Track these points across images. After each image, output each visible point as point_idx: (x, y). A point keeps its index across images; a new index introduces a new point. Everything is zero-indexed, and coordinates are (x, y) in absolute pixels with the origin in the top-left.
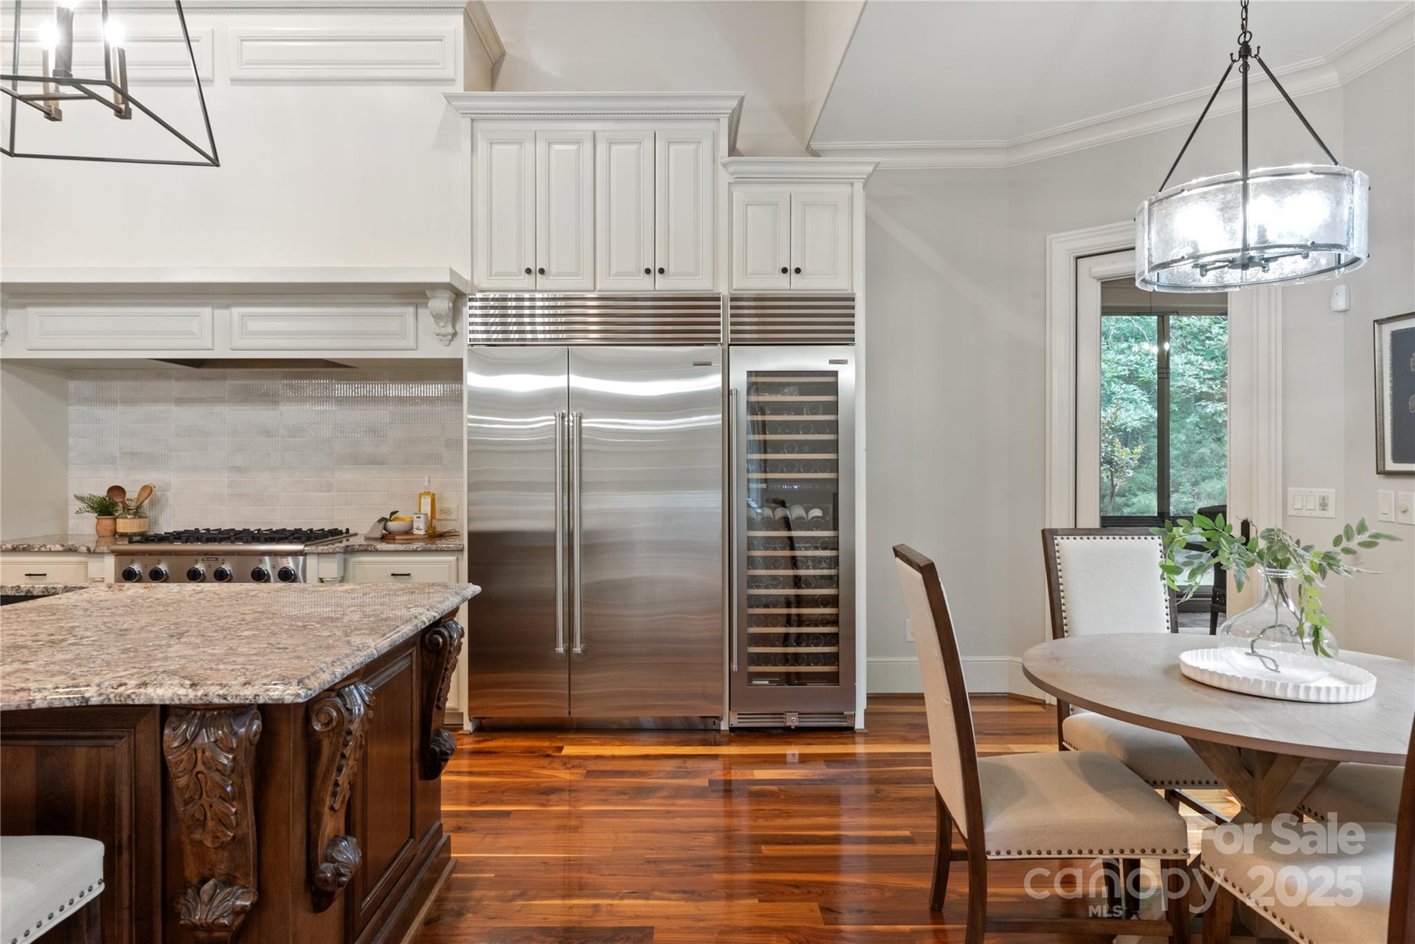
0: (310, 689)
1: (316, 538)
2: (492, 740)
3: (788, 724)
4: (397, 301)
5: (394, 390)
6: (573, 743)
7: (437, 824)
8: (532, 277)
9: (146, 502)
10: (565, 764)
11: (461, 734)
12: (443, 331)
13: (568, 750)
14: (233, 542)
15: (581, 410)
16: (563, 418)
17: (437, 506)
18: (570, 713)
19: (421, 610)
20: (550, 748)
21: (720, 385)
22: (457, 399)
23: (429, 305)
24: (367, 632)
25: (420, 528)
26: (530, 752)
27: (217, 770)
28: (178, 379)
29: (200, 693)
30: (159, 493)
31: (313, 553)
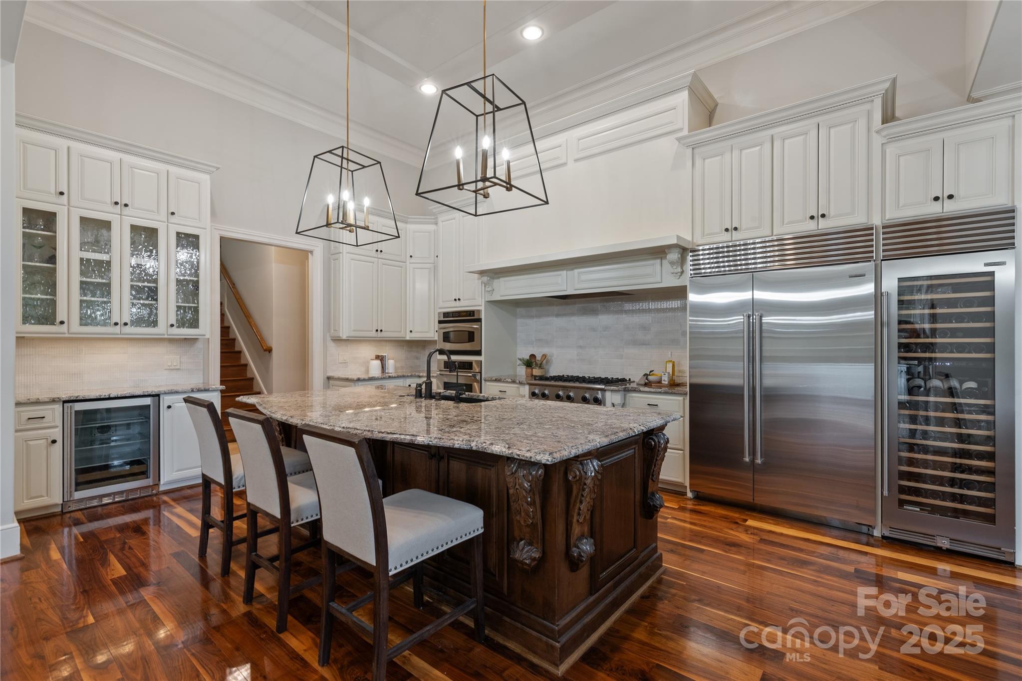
0: (554, 458)
1: (612, 382)
2: (703, 505)
3: (939, 545)
4: (650, 257)
5: (652, 305)
6: (754, 518)
7: (654, 545)
8: (729, 234)
9: (545, 361)
10: (746, 531)
11: (685, 498)
12: (676, 271)
13: (750, 523)
14: (574, 382)
15: (761, 312)
16: (749, 317)
17: (676, 369)
18: (753, 499)
19: (635, 425)
20: (738, 518)
21: (873, 290)
22: (684, 308)
23: (667, 257)
24: (599, 433)
25: (665, 380)
26: (725, 518)
27: (524, 489)
28: (557, 306)
29: (510, 452)
30: (549, 358)
31: (609, 390)
